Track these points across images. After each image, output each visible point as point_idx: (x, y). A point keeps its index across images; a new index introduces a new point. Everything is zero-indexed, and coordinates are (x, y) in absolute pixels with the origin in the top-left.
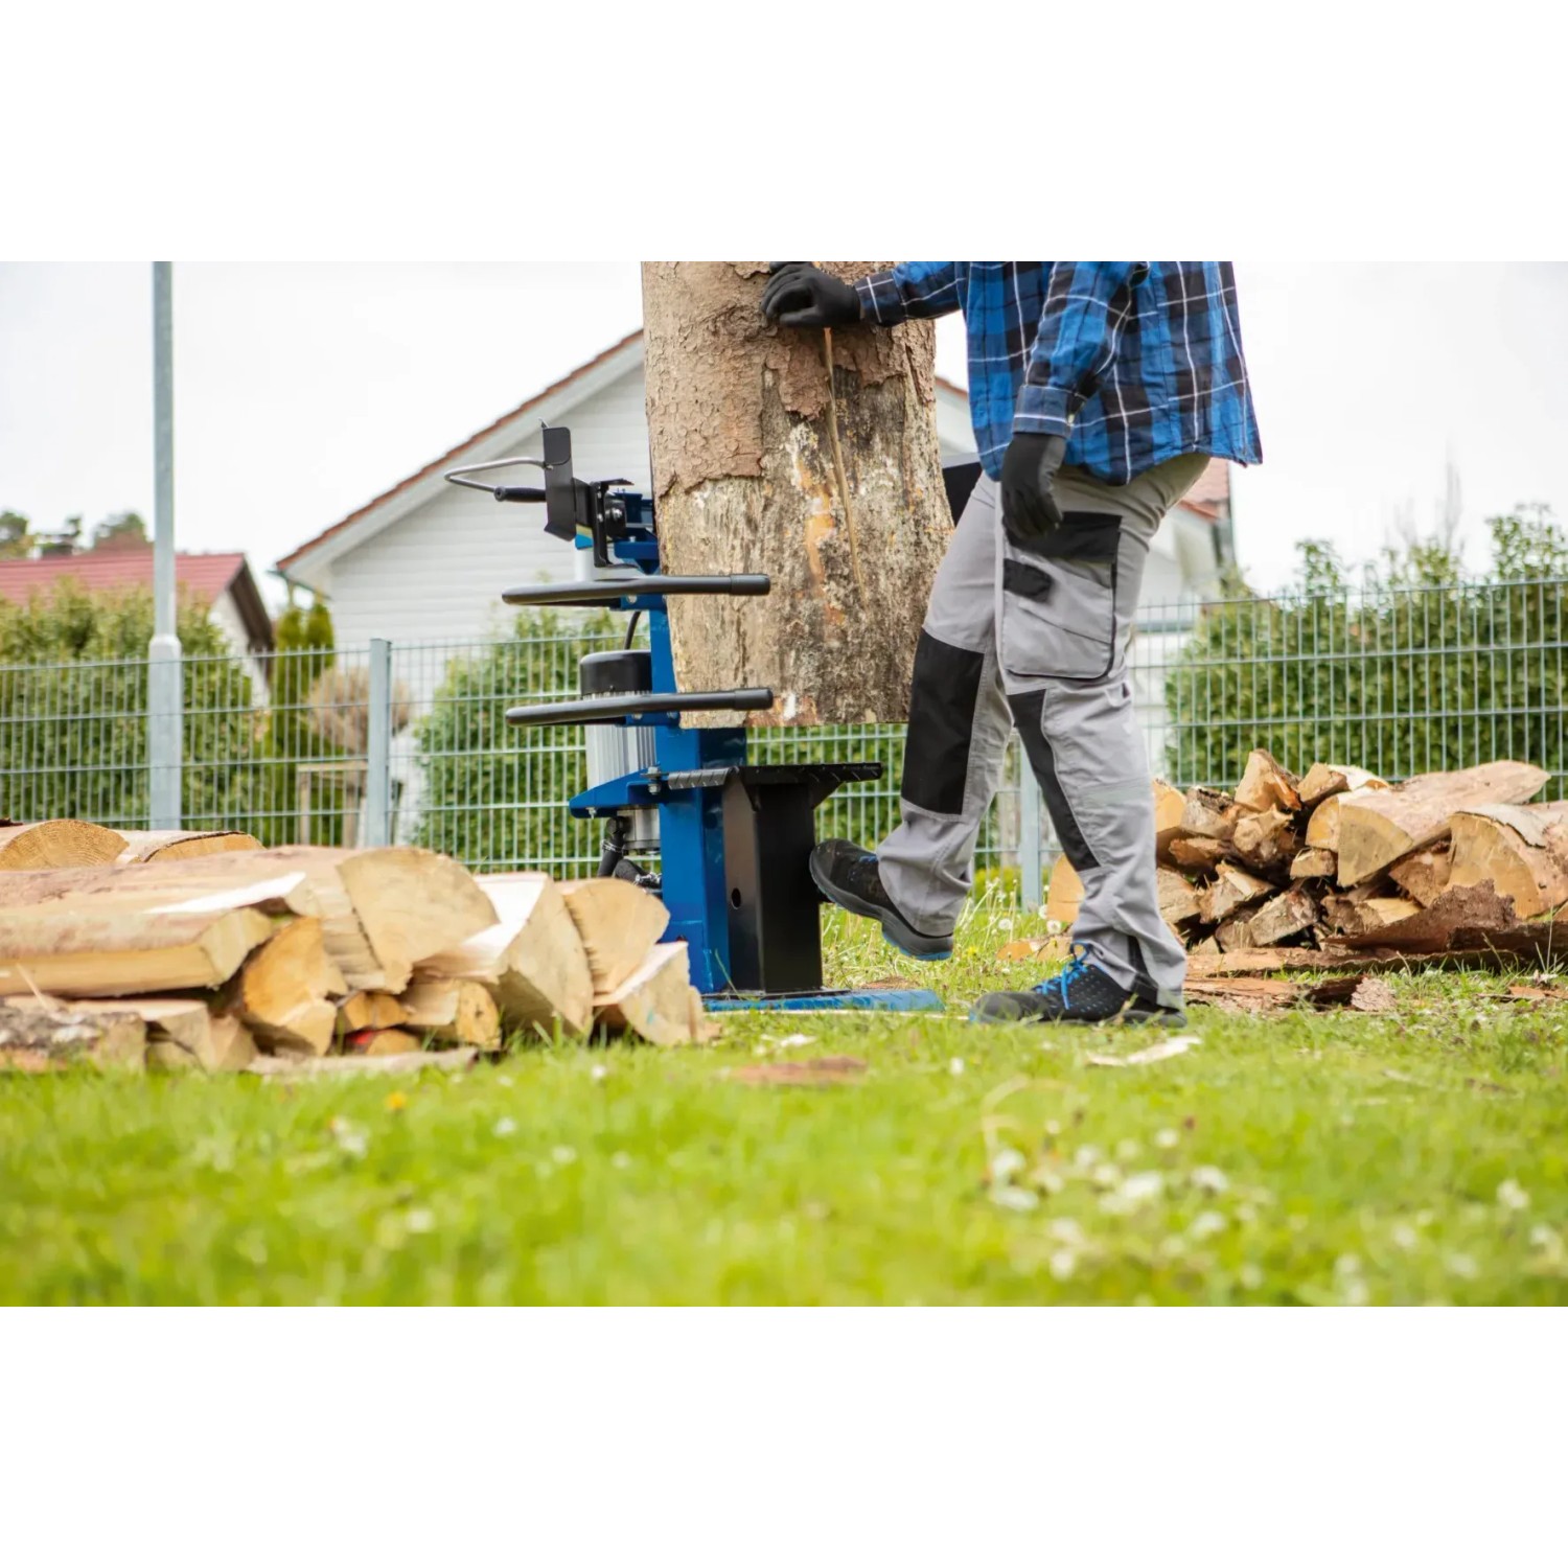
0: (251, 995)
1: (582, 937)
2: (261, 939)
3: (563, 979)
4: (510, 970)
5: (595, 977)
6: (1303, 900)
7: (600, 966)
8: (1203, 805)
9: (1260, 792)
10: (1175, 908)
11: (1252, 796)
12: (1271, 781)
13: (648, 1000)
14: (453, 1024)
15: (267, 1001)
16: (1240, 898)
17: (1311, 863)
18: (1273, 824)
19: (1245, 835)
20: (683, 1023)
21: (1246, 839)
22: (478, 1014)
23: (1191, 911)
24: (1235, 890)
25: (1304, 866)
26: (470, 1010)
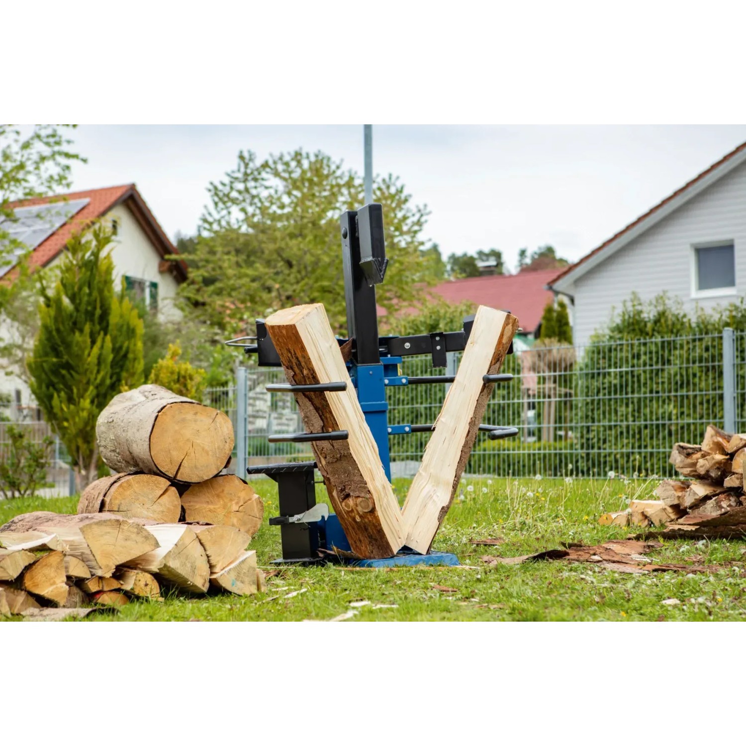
0: (28, 583)
1: (205, 550)
2: (32, 562)
3: (194, 569)
4: (165, 566)
5: (211, 567)
6: (731, 498)
7: (213, 562)
8: (679, 453)
9: (711, 446)
10: (669, 499)
11: (708, 447)
12: (716, 440)
13: (233, 575)
14: (132, 589)
15: (36, 585)
16: (697, 497)
17: (733, 481)
18: (713, 461)
19: (701, 467)
20: (254, 583)
21: (701, 469)
22: (146, 585)
23: (676, 502)
24: (695, 494)
25: (729, 482)
26: (142, 583)
